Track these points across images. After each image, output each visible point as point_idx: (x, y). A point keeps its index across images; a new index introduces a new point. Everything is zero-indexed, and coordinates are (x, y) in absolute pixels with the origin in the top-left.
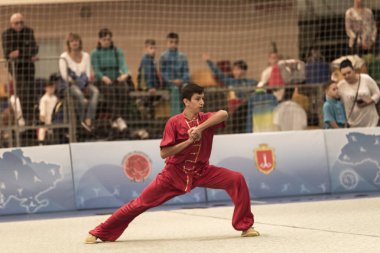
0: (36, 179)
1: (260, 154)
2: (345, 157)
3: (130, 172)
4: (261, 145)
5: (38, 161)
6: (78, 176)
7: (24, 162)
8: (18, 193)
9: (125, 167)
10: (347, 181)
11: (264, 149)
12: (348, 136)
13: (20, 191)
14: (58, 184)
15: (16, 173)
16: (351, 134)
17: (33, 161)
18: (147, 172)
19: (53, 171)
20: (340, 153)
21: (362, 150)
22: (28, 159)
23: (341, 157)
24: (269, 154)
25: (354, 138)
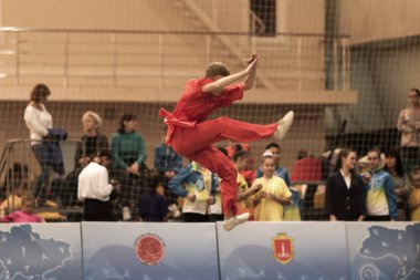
0: (44, 256)
1: (278, 243)
2: (366, 251)
3: (142, 254)
4: (279, 234)
5: (47, 238)
6: (88, 256)
7: (33, 238)
8: (24, 270)
9: (137, 250)
10: (366, 275)
11: (282, 238)
12: (371, 229)
13: (27, 267)
14: (68, 263)
15: (24, 249)
16: (374, 227)
17: (41, 237)
18: (160, 255)
19: (62, 249)
20: (361, 246)
21: (384, 244)
22: (37, 235)
23: (362, 251)
24: (287, 243)
25: (376, 232)
